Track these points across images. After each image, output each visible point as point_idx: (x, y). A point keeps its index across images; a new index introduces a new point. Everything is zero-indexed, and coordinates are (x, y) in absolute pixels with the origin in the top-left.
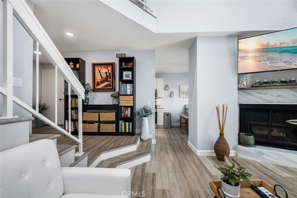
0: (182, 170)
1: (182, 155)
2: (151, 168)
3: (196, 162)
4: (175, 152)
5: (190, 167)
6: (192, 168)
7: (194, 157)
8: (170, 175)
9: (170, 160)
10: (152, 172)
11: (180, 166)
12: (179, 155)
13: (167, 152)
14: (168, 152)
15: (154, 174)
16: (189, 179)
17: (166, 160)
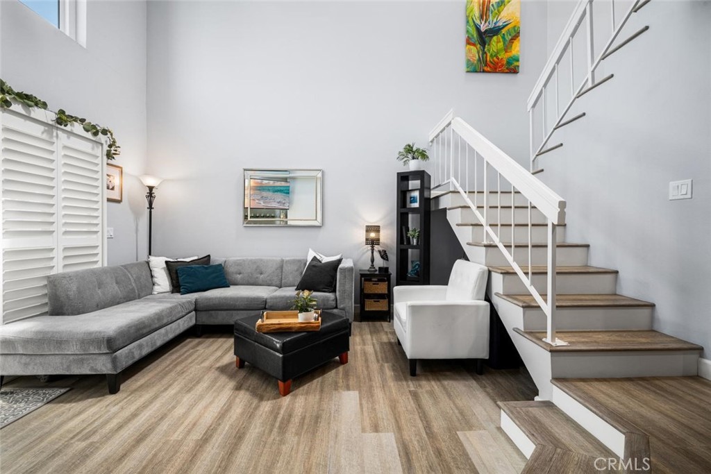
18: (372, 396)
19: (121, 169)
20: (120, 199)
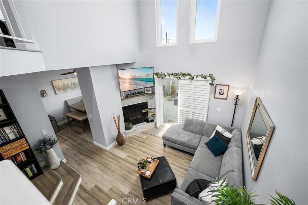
0: (108, 168)
1: (98, 157)
2: (89, 184)
3: (110, 156)
4: (92, 158)
5: (110, 163)
6: (112, 162)
7: (107, 153)
8: (105, 177)
9: (95, 168)
10: (93, 186)
11: (105, 167)
12: (96, 159)
13: (85, 163)
14: (87, 163)
15: (96, 186)
16: (116, 171)
17: (93, 170)
19: (229, 86)
20: (226, 98)
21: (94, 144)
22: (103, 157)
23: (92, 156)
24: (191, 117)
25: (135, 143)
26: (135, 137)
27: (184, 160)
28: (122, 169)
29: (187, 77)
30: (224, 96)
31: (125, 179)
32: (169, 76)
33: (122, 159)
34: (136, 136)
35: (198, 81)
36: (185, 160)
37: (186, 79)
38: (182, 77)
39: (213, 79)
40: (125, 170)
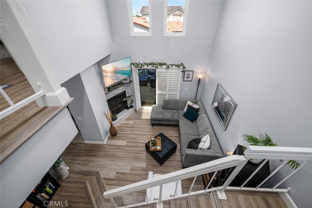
0: (117, 157)
1: (101, 153)
2: (110, 174)
3: (112, 148)
4: (94, 156)
5: (116, 153)
6: (117, 152)
7: (106, 146)
8: (120, 164)
9: (105, 162)
10: (115, 174)
11: (114, 157)
13: (91, 161)
14: (93, 161)
15: (117, 173)
16: (126, 156)
17: (104, 164)
18: (143, 171)
19: (193, 71)
20: (191, 80)
21: (86, 143)
22: (104, 150)
23: (93, 154)
24: (167, 98)
25: (126, 130)
26: (122, 125)
27: (170, 131)
28: (130, 153)
29: (164, 67)
30: (190, 79)
31: (138, 159)
32: (148, 66)
33: (124, 146)
34: (124, 124)
35: (172, 69)
36: (172, 131)
37: (163, 68)
38: (159, 66)
39: (184, 68)
40: (133, 153)
